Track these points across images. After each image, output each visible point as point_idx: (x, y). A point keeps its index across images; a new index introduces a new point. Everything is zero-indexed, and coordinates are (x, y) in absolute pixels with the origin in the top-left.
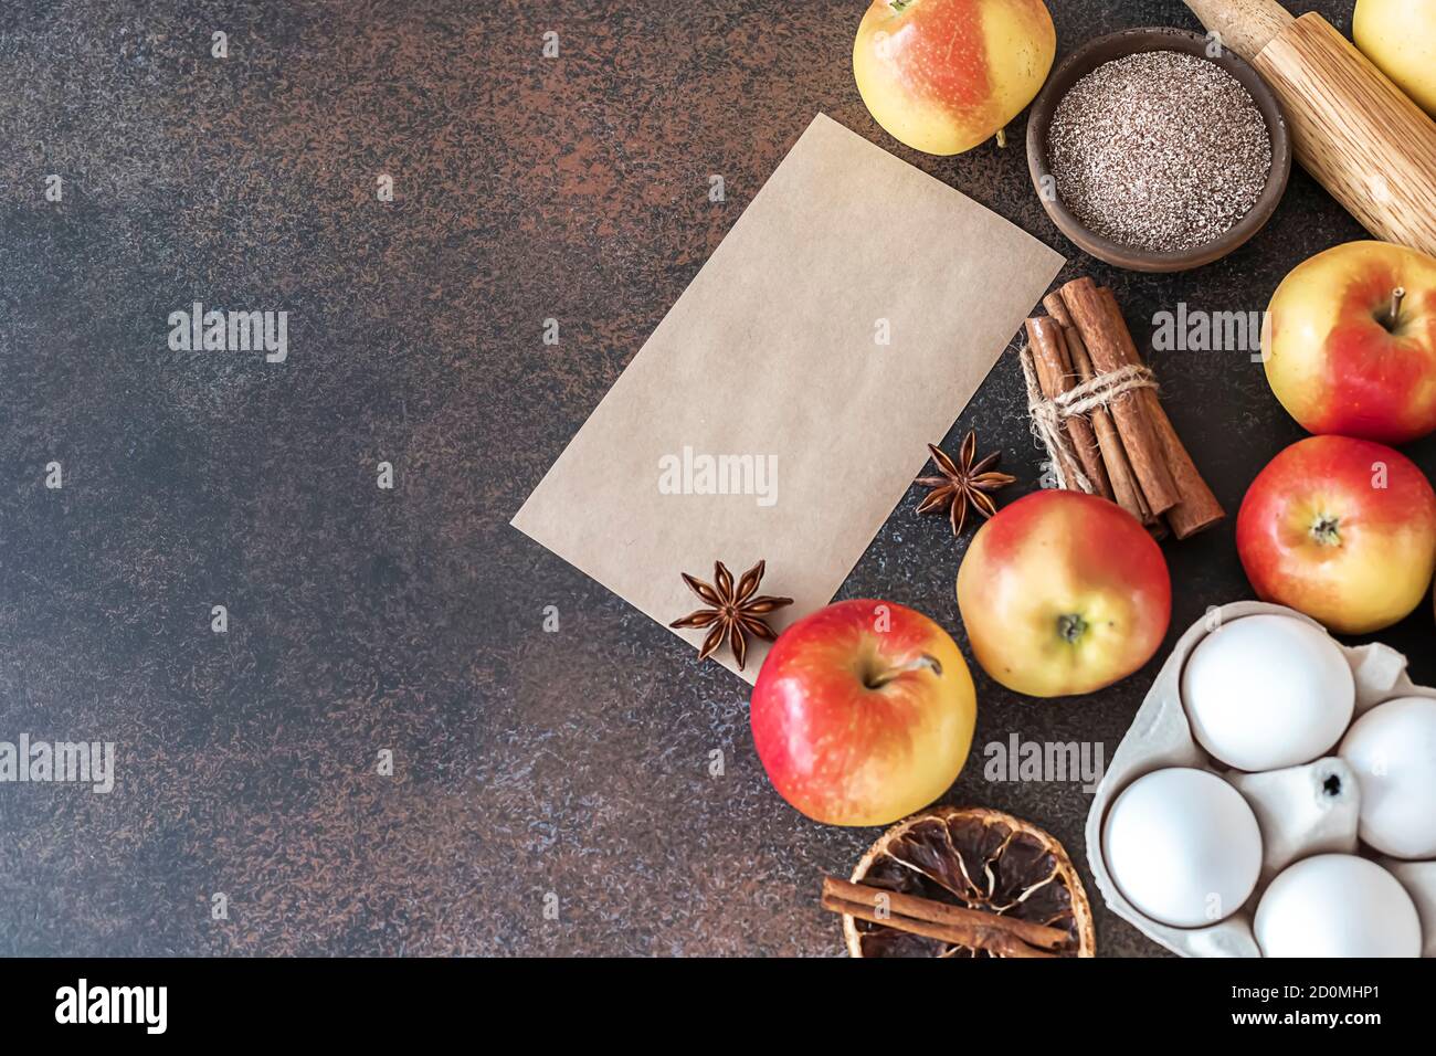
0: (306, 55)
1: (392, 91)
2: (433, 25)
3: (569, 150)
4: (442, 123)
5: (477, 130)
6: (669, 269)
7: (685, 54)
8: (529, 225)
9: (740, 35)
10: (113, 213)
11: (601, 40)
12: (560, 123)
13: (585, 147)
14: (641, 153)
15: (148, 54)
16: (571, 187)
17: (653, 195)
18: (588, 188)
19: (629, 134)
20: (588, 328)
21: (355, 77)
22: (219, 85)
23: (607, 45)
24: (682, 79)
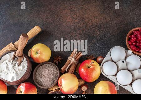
0: (43, 8)
1: (51, 12)
2: (55, 5)
3: (68, 17)
4: (56, 14)
5: (59, 15)
6: (77, 28)
7: (79, 8)
8: (64, 24)
9: (84, 6)
10: (24, 23)
11: (71, 6)
12: (67, 15)
13: (69, 17)
14: (75, 17)
15: (28, 9)
16: (68, 20)
17: (76, 21)
18: (69, 21)
19: (74, 15)
20: (69, 34)
21: (47, 10)
22: (35, 11)
23: (72, 7)
24: (79, 10)
